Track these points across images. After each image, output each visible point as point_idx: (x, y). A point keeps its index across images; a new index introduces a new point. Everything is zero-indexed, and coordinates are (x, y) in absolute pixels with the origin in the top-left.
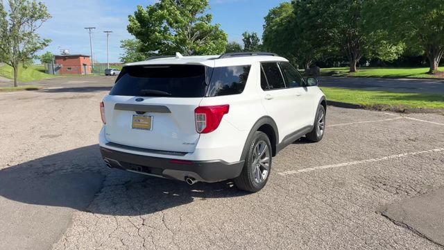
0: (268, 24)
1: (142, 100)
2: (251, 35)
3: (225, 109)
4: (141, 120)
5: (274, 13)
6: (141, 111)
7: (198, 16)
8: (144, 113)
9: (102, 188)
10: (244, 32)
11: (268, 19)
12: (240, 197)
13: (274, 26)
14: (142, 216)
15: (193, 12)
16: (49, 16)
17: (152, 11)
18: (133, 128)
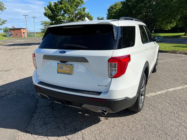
0: (109, 13)
1: (65, 52)
2: (101, 18)
3: (128, 58)
4: (64, 67)
5: (112, 7)
6: (64, 61)
7: (79, 8)
8: (66, 62)
9: (36, 109)
10: (98, 17)
11: (109, 10)
12: (130, 116)
13: (113, 14)
14: (67, 136)
15: (77, 6)
16: (5, 9)
17: (56, 5)
18: (58, 73)
